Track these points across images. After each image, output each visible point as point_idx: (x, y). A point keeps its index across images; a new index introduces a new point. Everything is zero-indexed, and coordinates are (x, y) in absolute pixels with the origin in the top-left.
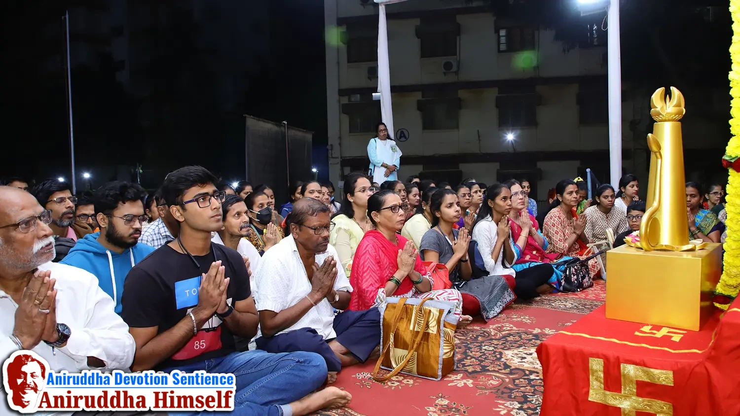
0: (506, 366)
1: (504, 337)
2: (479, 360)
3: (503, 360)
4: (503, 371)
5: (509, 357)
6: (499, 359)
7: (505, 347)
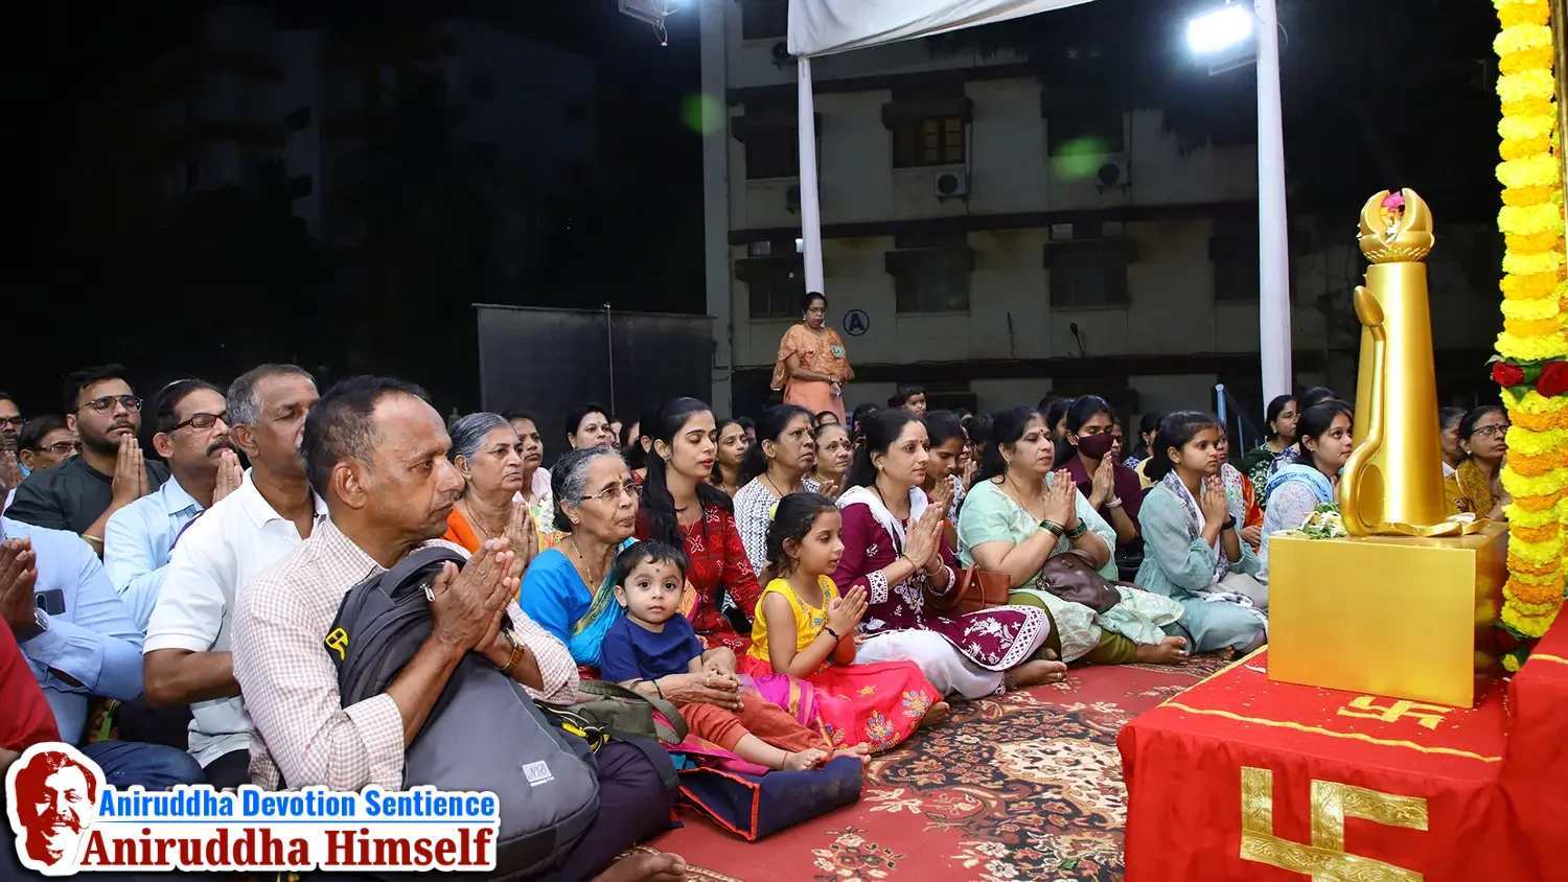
0: (998, 775)
1: (1008, 717)
2: (944, 763)
3: (993, 762)
4: (990, 785)
5: (1008, 757)
6: (984, 762)
7: (1004, 737)
